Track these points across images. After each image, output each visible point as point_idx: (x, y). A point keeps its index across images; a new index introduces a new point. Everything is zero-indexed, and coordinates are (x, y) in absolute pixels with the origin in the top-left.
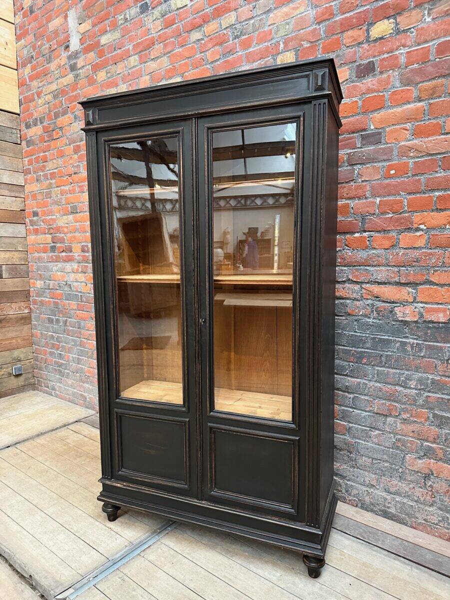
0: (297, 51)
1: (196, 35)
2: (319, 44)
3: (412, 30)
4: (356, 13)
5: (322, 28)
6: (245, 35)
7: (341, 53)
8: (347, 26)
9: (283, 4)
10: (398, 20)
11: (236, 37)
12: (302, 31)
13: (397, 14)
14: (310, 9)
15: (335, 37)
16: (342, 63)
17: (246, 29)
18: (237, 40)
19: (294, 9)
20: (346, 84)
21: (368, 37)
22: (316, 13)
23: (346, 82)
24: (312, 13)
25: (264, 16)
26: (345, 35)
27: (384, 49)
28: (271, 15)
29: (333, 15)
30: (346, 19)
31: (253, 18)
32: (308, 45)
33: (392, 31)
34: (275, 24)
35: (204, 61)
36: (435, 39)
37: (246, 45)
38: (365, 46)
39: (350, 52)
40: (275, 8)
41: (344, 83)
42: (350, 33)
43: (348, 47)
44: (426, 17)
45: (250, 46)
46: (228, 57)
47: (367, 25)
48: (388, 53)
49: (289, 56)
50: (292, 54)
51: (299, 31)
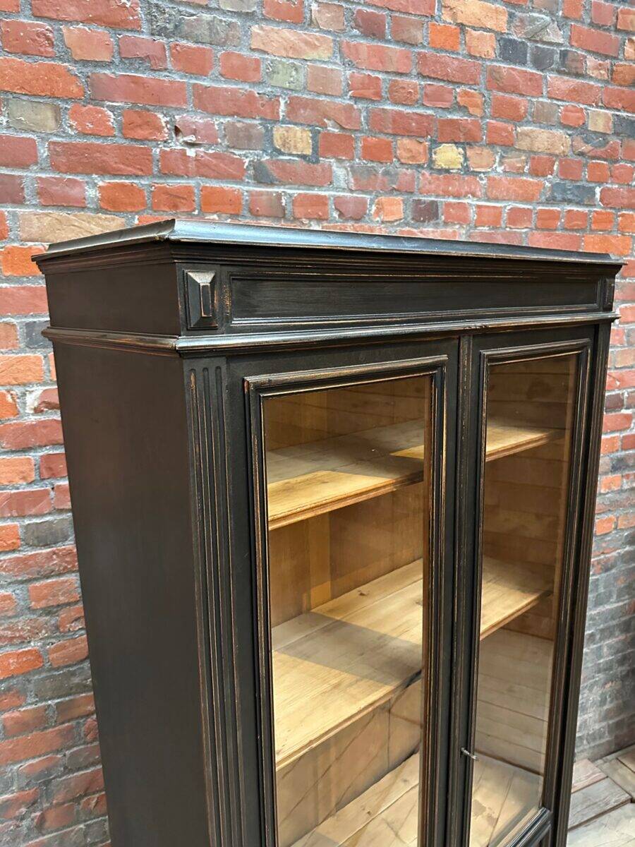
0: (315, 134)
2: (356, 139)
3: (482, 175)
4: (417, 114)
5: (362, 110)
6: (186, 37)
7: (391, 169)
8: (402, 127)
9: (284, 21)
10: (468, 153)
11: (162, 31)
12: (325, 99)
13: (468, 144)
14: (338, 61)
15: (382, 137)
16: (394, 189)
17: (190, 24)
19: (307, 43)
20: (398, 225)
21: (431, 162)
22: (352, 76)
23: (398, 222)
24: (343, 72)
25: (237, 21)
26: (399, 142)
27: (450, 188)
28: (256, 29)
29: (379, 96)
30: (400, 114)
31: (207, 7)
32: (336, 131)
33: (460, 167)
34: (265, 52)
35: (52, 45)
36: (505, 200)
37: (194, 64)
38: (427, 173)
39: (405, 174)
40: (265, 19)
41: (395, 224)
42: (406, 141)
43: (402, 164)
44: (496, 165)
45: (202, 73)
46: (137, 70)
47: (431, 140)
48: (455, 197)
49: (299, 134)
50: (305, 135)
51: (319, 94)
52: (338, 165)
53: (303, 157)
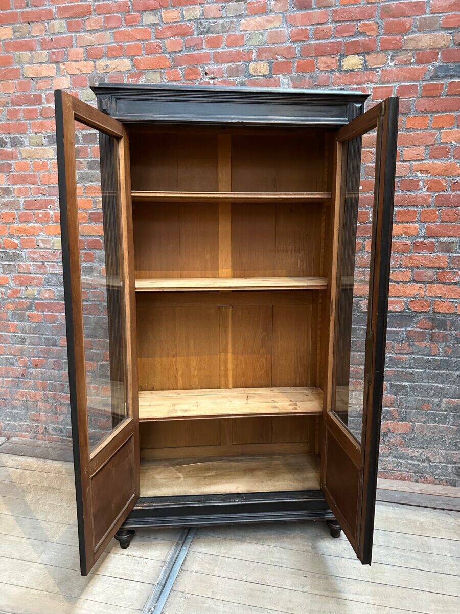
0: (271, 64)
1: (149, 18)
2: (294, 62)
3: (378, 69)
4: (331, 42)
5: (297, 47)
6: (212, 33)
7: (314, 75)
8: (321, 52)
9: (257, 14)
10: (367, 58)
11: (202, 33)
12: (276, 45)
13: (366, 53)
14: (284, 26)
15: (309, 59)
16: (316, 85)
17: (214, 27)
18: (202, 36)
19: (268, 21)
21: (340, 67)
22: (291, 32)
24: (287, 31)
25: (235, 20)
26: (319, 59)
27: (354, 80)
28: (243, 21)
29: (307, 38)
30: (320, 44)
31: (222, 18)
32: (283, 60)
33: (361, 67)
34: (247, 31)
35: (161, 48)
36: (395, 82)
37: (214, 43)
38: (338, 74)
39: (323, 76)
40: (247, 16)
42: (324, 59)
43: (321, 71)
44: (389, 61)
45: (218, 46)
46: (192, 51)
47: (340, 55)
48: (357, 85)
49: (262, 66)
50: (265, 65)
51: (273, 44)
52: (284, 77)
53: (264, 76)
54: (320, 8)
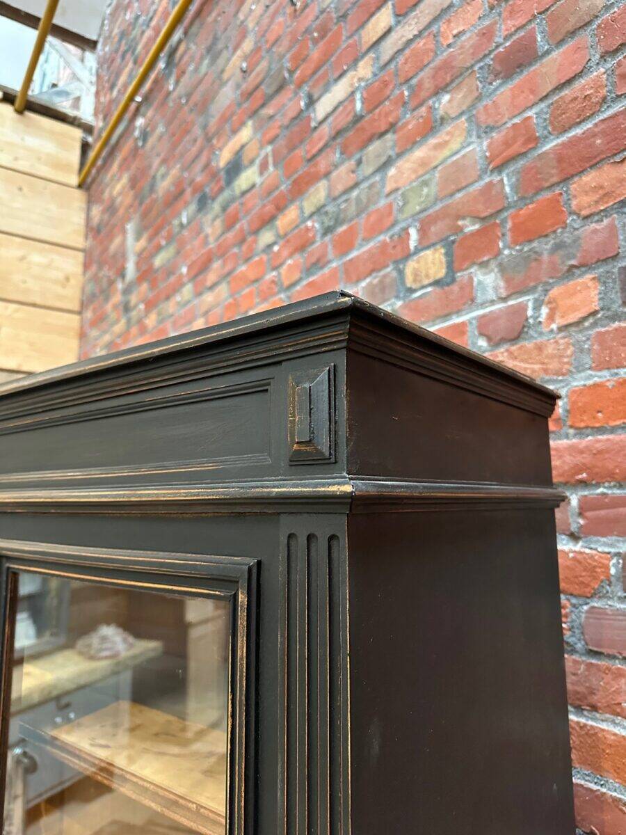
0: (449, 247)
1: (266, 237)
2: (504, 221)
4: (603, 121)
5: (507, 181)
6: (342, 223)
7: (567, 237)
8: (577, 160)
9: (415, 144)
11: (327, 231)
12: (459, 195)
14: (473, 139)
15: (547, 195)
16: (573, 266)
17: (345, 210)
18: (328, 238)
19: (438, 147)
20: (595, 324)
22: (489, 146)
23: (591, 320)
24: (479, 148)
25: (377, 178)
26: (574, 186)
28: (392, 171)
29: (534, 141)
31: (356, 185)
32: (477, 227)
34: (398, 190)
35: (275, 285)
37: (344, 245)
39: (595, 231)
40: (399, 156)
41: (587, 324)
42: (590, 178)
45: (350, 247)
46: (313, 275)
49: (430, 259)
50: (437, 255)
51: (452, 195)
52: (483, 270)
53: (437, 283)
54: (561, 42)
